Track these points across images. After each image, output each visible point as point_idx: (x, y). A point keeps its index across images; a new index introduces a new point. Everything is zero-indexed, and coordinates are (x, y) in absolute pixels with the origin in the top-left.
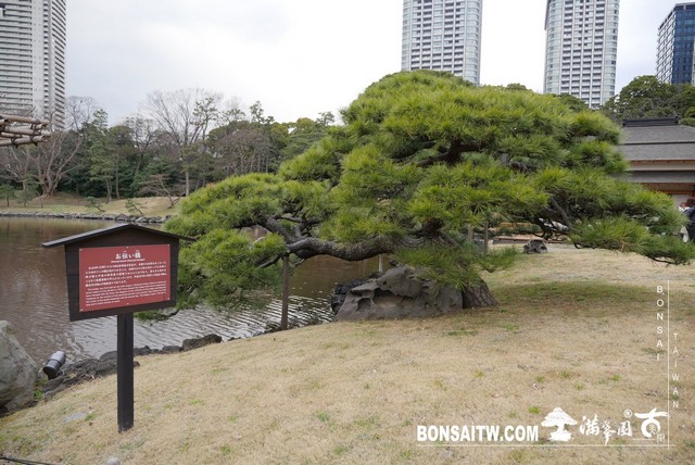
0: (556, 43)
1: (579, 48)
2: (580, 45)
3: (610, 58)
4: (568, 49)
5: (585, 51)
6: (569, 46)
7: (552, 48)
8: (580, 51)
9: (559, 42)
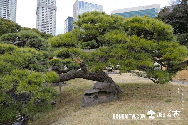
0: (40, 20)
1: (46, 22)
2: (46, 21)
3: (54, 26)
4: (43, 22)
5: (48, 23)
6: (43, 21)
7: (39, 21)
8: (46, 23)
9: (40, 19)
